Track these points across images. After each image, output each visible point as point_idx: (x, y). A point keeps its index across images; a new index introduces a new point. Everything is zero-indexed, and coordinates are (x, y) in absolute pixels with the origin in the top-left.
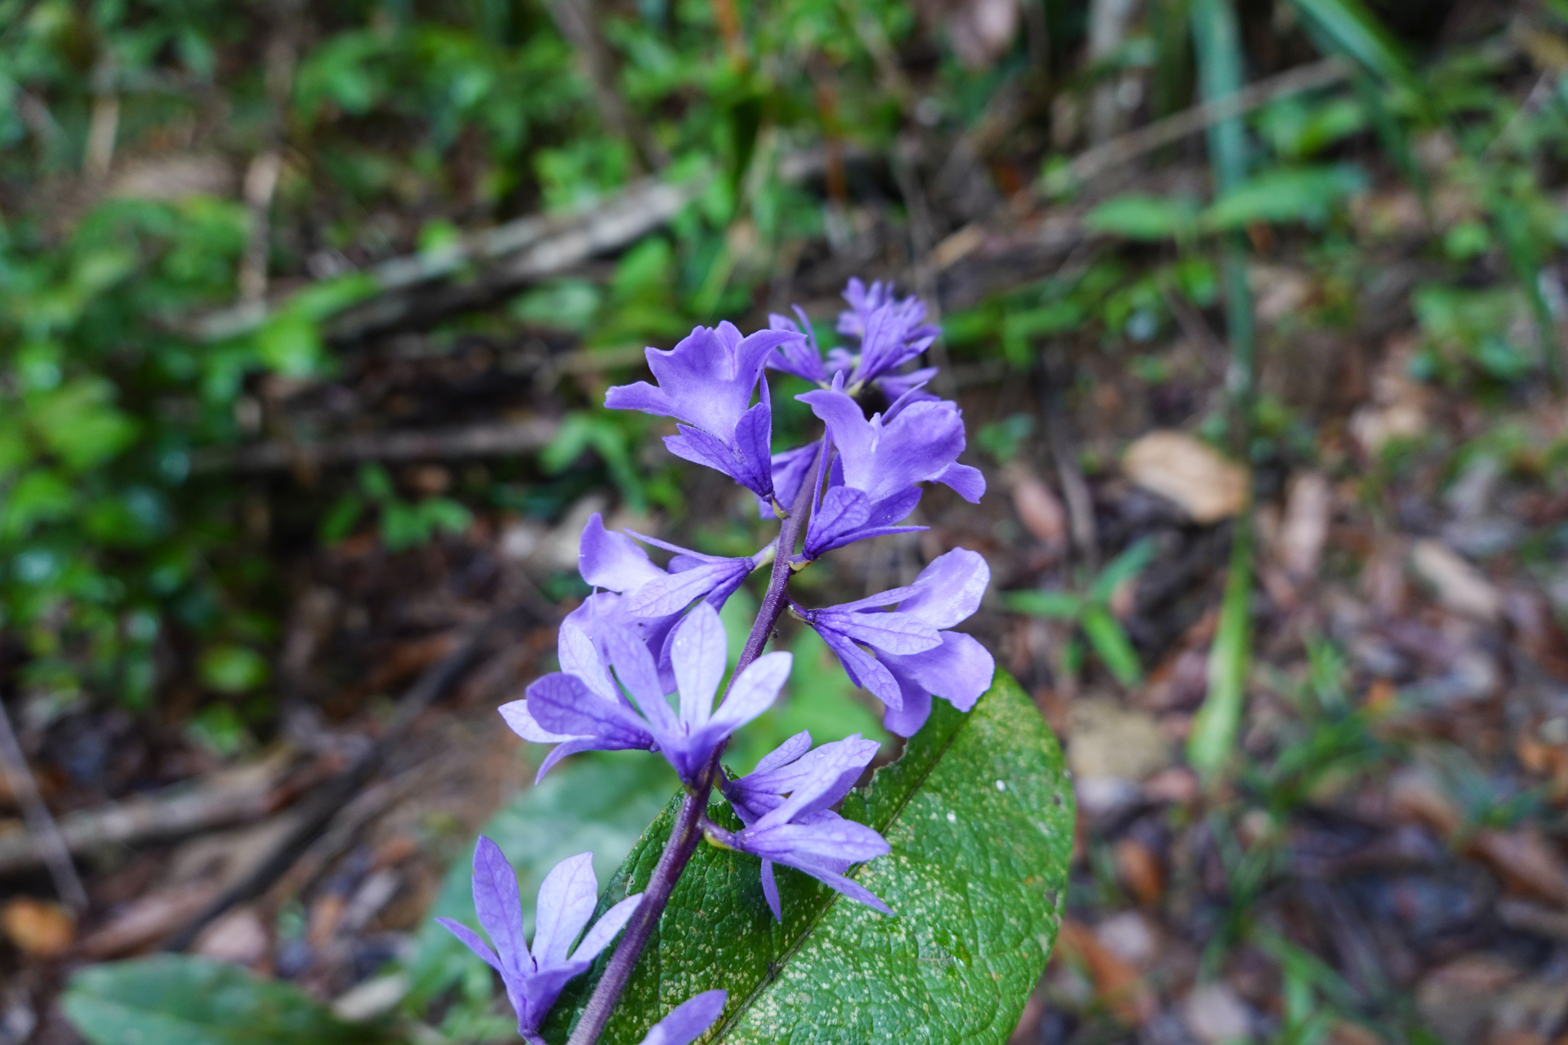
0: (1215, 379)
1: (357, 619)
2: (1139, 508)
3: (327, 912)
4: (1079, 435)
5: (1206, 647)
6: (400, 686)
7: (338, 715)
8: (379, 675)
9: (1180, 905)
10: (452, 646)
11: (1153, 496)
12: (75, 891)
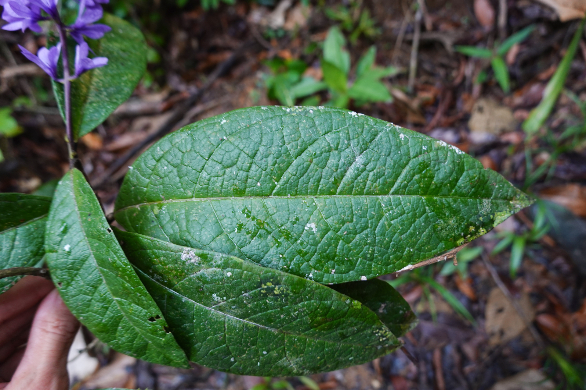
1: (195, 43)
6: (209, 70)
7: (188, 79)
8: (202, 65)
10: (228, 56)
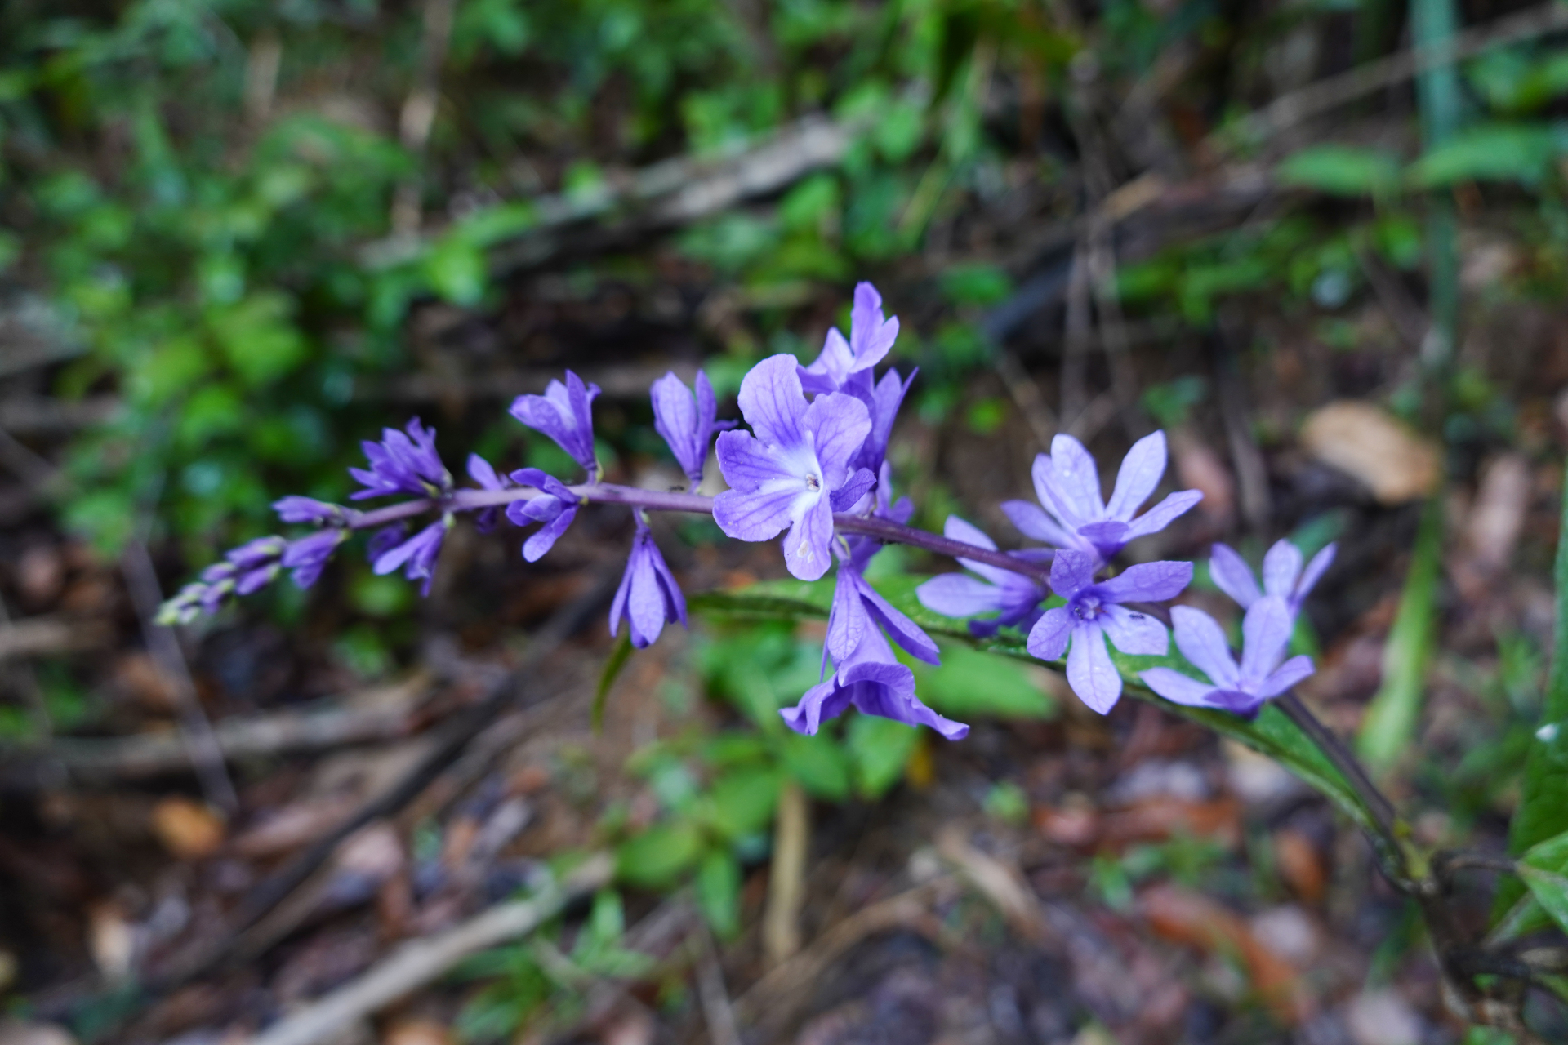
0: (1410, 348)
1: (493, 553)
2: (1317, 483)
3: (461, 836)
4: (1254, 402)
5: (1382, 635)
6: (534, 621)
7: (477, 644)
8: (514, 609)
9: (1344, 904)
11: (1331, 471)
12: (227, 794)
